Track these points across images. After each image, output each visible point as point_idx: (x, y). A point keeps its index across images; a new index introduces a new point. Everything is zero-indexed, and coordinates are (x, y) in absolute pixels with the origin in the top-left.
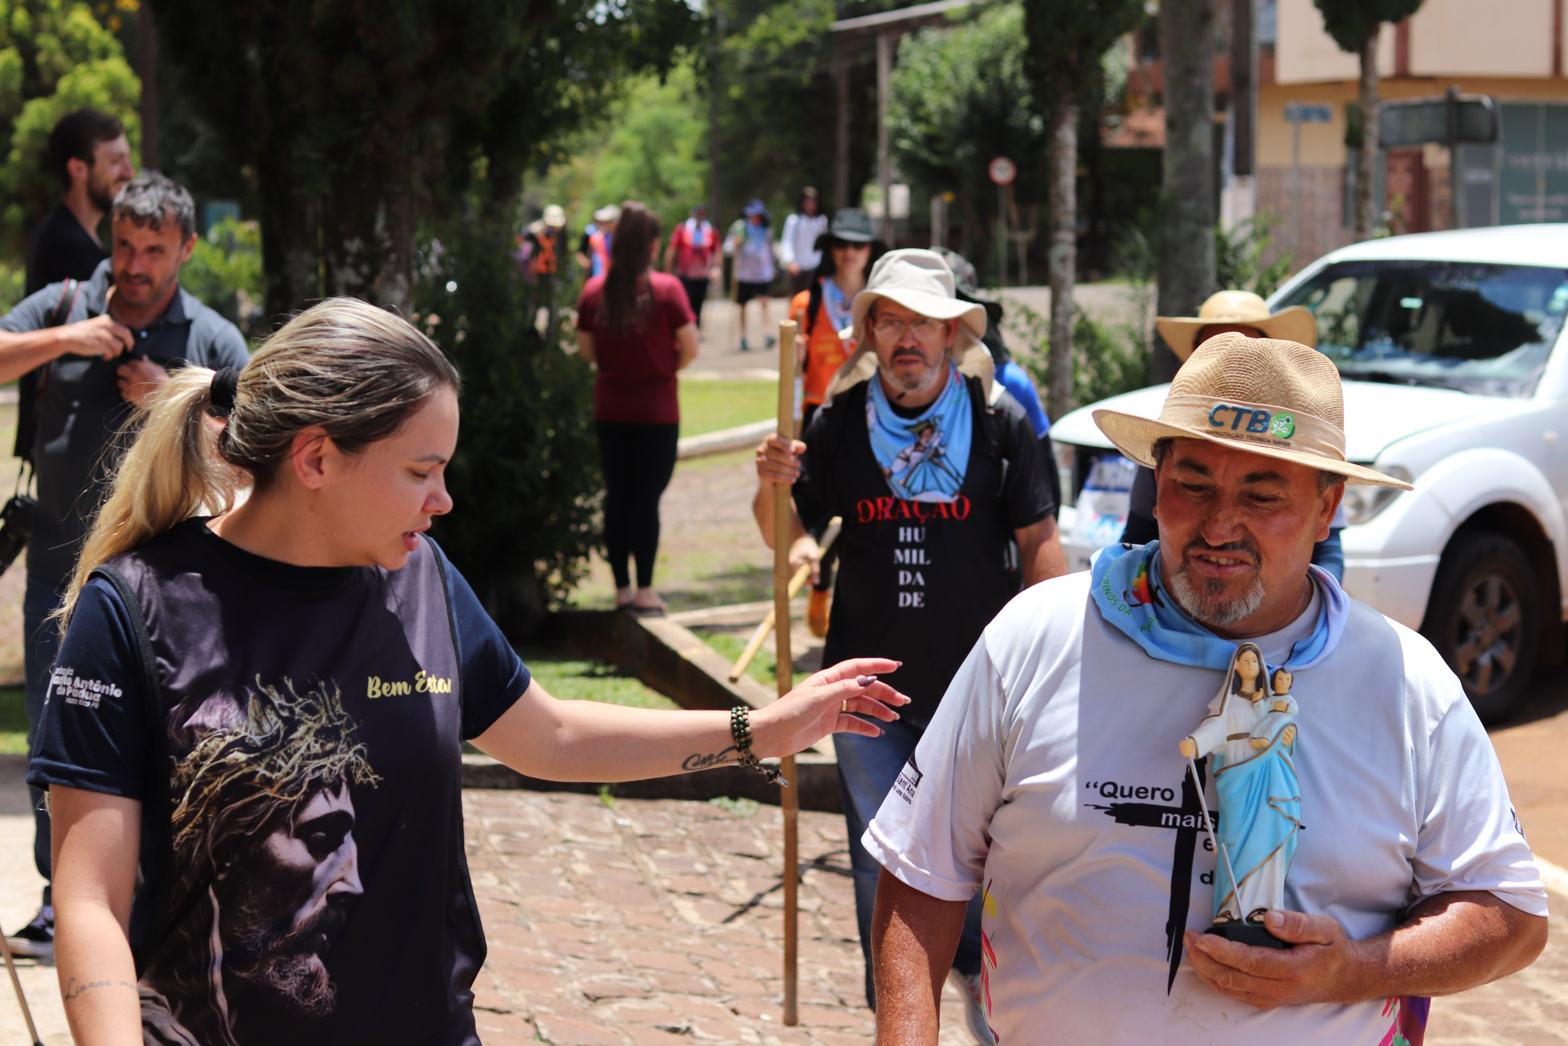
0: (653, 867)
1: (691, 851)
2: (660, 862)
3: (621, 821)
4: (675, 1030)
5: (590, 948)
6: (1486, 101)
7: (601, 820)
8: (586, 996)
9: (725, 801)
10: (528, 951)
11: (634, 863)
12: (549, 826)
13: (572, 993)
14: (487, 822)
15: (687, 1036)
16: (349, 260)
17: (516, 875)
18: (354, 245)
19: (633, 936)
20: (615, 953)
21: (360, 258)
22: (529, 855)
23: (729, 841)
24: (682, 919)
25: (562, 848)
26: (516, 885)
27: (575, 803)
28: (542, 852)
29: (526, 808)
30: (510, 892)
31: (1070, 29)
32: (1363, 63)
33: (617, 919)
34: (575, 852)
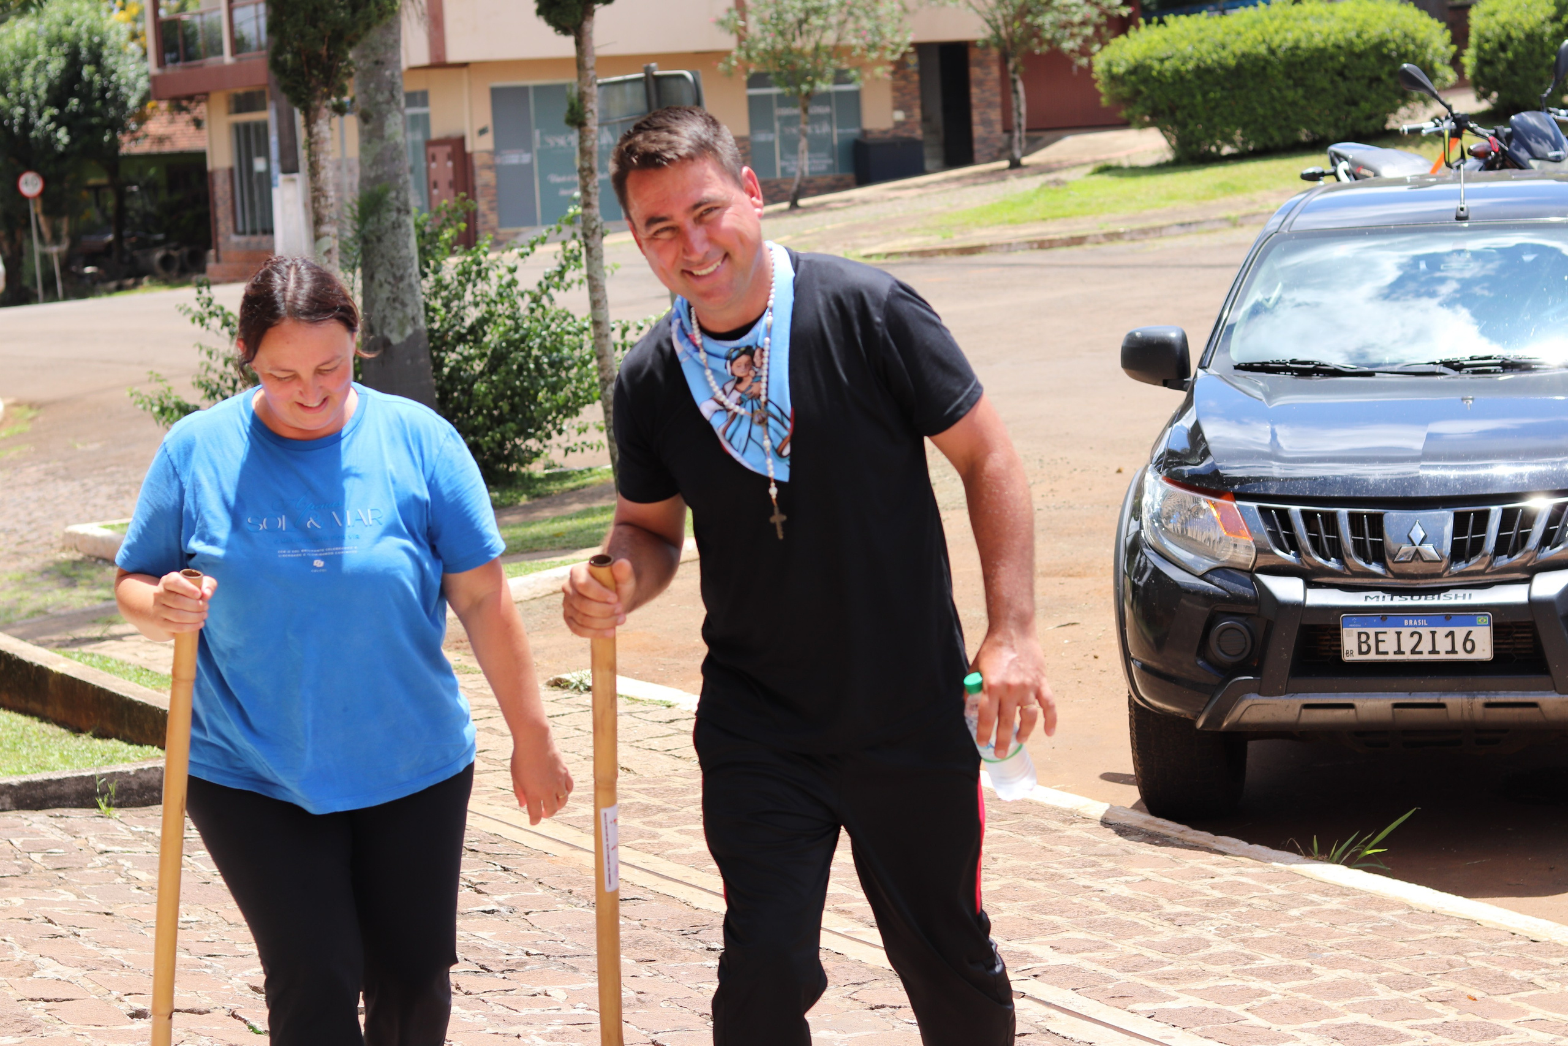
3: (133, 828)
6: (688, 75)
7: (116, 829)
13: (239, 987)
17: (85, 887)
22: (81, 868)
25: (104, 858)
26: (94, 897)
27: (77, 816)
28: (89, 865)
29: (35, 826)
30: (95, 902)
31: (321, 25)
32: (578, 43)
33: (213, 918)
34: (121, 861)
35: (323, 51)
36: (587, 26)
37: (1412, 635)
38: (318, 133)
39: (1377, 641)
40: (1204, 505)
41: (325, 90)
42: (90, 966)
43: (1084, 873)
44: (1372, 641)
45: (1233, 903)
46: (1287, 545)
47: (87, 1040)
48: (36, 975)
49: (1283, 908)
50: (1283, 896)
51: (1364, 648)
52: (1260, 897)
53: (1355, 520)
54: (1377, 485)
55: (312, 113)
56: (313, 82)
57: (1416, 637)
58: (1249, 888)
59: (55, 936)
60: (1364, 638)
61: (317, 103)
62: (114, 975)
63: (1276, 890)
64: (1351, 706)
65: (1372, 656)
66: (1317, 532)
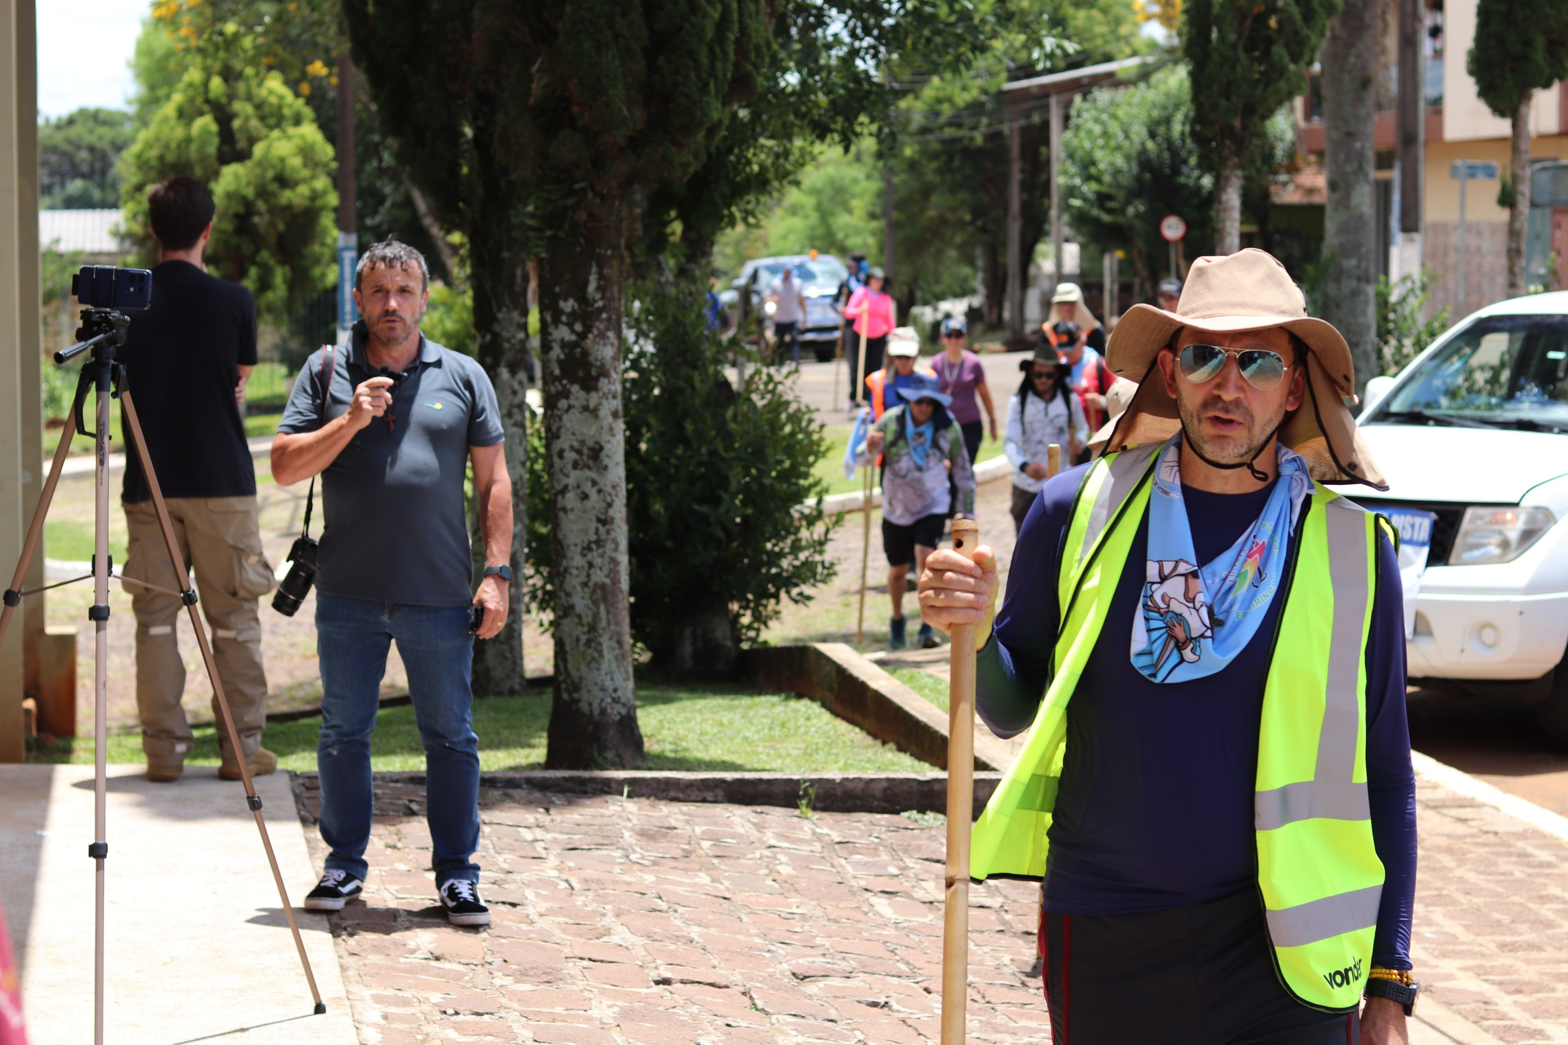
0: (850, 869)
1: (884, 857)
2: (855, 865)
3: (818, 830)
4: (875, 1005)
5: (796, 937)
7: (801, 829)
8: (794, 974)
9: (914, 814)
10: (741, 937)
11: (833, 866)
12: (754, 834)
13: (782, 973)
14: (698, 830)
15: (886, 1009)
16: (564, 318)
17: (726, 874)
18: (568, 305)
19: (835, 927)
20: (818, 941)
21: (574, 316)
22: (738, 858)
23: (918, 848)
24: (877, 913)
25: (767, 853)
26: (727, 883)
27: (776, 815)
28: (749, 856)
29: (733, 818)
30: (722, 889)
31: (1234, 98)
32: (1515, 126)
33: (819, 912)
34: (779, 856)
35: (1237, 123)
36: (1523, 109)
38: (1227, 202)
41: (1236, 160)
42: (656, 937)
47: (591, 996)
48: (605, 939)
56: (1226, 152)
59: (654, 910)
61: (1226, 172)
62: (672, 947)
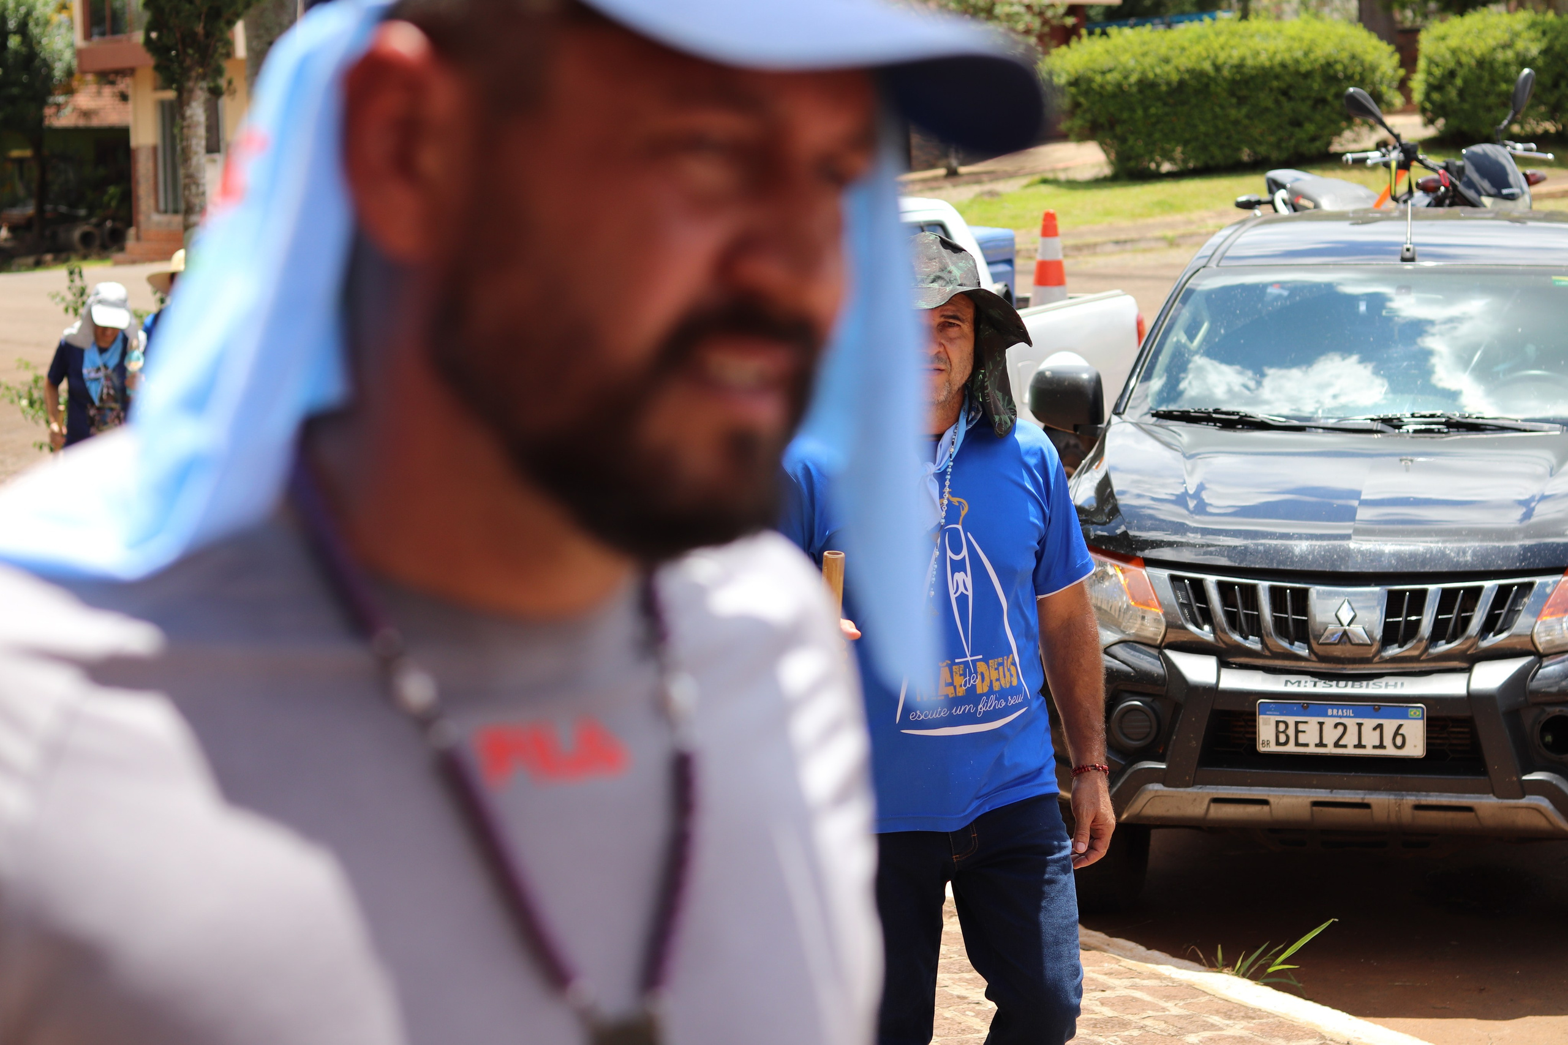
35: (200, 29)
37: (1336, 726)
38: (191, 117)
39: (1297, 732)
40: (1111, 570)
41: (200, 70)
43: (960, 979)
44: (1291, 732)
45: (1124, 1025)
46: (1200, 620)
49: (1182, 1031)
50: (1180, 1017)
51: (1282, 739)
52: (1155, 1018)
53: (1276, 595)
54: (1303, 557)
55: (185, 95)
56: (188, 62)
57: (1340, 729)
58: (1143, 1005)
60: (1282, 727)
61: (190, 84)
63: (1174, 1009)
64: (1265, 802)
65: (1291, 748)
66: (1235, 606)
